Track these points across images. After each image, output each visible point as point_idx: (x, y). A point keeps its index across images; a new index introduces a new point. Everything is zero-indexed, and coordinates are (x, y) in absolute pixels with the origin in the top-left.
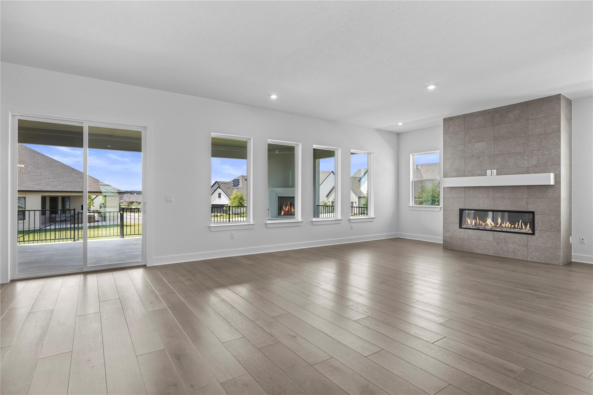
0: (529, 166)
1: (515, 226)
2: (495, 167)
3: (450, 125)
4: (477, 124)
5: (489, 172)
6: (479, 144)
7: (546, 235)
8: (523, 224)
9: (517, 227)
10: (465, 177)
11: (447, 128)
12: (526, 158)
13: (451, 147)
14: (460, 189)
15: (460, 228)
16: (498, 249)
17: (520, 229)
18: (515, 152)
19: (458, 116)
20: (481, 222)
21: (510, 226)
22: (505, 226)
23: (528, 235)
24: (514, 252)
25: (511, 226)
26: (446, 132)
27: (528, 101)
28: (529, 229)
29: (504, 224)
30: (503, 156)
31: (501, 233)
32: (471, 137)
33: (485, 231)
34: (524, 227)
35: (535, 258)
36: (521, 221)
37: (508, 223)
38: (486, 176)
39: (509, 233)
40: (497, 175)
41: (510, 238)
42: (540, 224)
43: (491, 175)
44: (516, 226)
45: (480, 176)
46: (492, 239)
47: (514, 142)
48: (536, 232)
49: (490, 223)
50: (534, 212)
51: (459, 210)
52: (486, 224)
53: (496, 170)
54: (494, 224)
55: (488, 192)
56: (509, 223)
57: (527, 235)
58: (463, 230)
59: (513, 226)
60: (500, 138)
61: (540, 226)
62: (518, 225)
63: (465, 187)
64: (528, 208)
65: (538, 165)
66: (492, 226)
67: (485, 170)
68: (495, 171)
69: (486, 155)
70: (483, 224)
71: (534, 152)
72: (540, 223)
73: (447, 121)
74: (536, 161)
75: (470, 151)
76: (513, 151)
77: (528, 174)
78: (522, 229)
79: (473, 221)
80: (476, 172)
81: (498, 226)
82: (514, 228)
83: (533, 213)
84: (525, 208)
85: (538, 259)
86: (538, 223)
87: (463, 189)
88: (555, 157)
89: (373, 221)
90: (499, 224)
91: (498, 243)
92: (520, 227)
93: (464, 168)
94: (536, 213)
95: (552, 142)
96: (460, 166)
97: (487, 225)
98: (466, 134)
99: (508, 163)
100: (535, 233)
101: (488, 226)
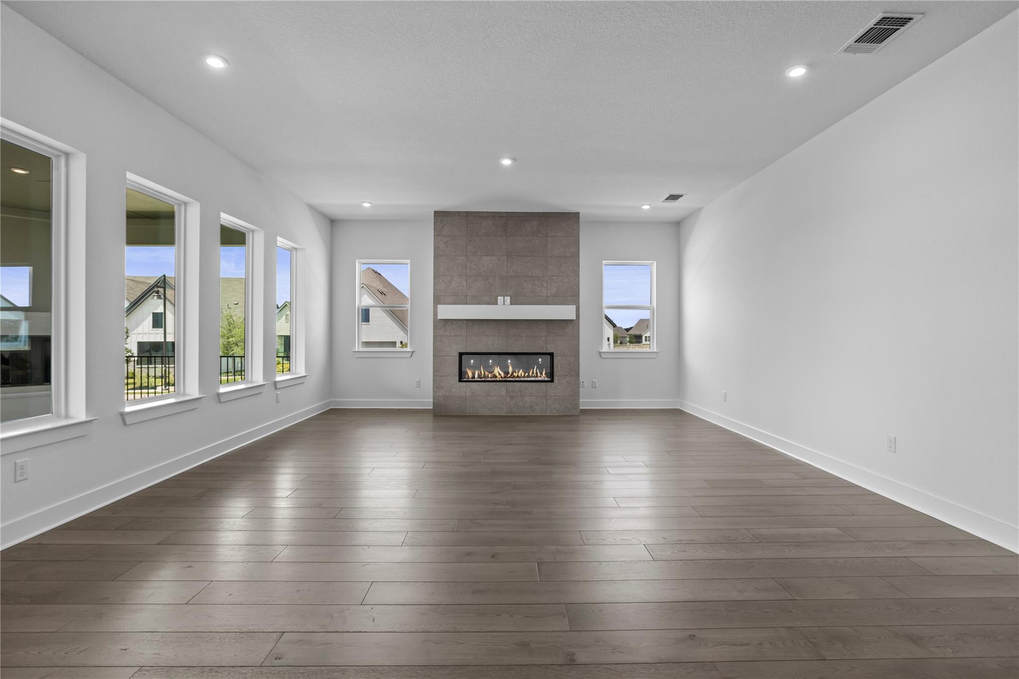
0: (548, 295)
1: (529, 374)
2: (508, 293)
3: (444, 223)
4: (485, 229)
5: (500, 299)
6: (489, 258)
7: (565, 381)
8: (538, 370)
9: (531, 376)
10: (467, 304)
11: (441, 228)
12: (545, 285)
13: (447, 257)
14: (460, 323)
15: (459, 382)
16: (512, 406)
17: (534, 377)
18: (533, 275)
19: (458, 212)
20: (486, 373)
21: (523, 375)
22: (518, 375)
23: (547, 383)
24: (531, 407)
25: (525, 374)
26: (438, 233)
27: (547, 213)
28: (545, 376)
29: (516, 373)
30: (518, 279)
31: (515, 383)
32: (476, 247)
33: (493, 383)
34: (539, 375)
35: (554, 411)
36: (536, 366)
37: (521, 371)
38: (497, 304)
39: (526, 383)
40: (511, 304)
41: (526, 389)
42: (560, 368)
43: (503, 303)
44: (531, 374)
45: (488, 304)
46: (504, 393)
47: (532, 262)
48: (556, 378)
49: (499, 373)
50: (553, 353)
51: (458, 355)
52: (494, 374)
53: (509, 297)
54: (504, 373)
55: (499, 328)
56: (523, 371)
57: (545, 383)
58: (464, 384)
59: (527, 374)
60: (515, 254)
61: (559, 371)
62: (533, 373)
63: (467, 320)
64: (546, 349)
65: (558, 295)
66: (502, 377)
67: (496, 296)
68: (508, 299)
69: (496, 275)
70: (490, 375)
71: (554, 278)
72: (559, 366)
73: (439, 215)
74: (555, 289)
75: (474, 267)
76: (530, 275)
77: (547, 305)
78: (537, 377)
79: (475, 372)
80: (483, 299)
81: (509, 375)
82: (528, 376)
83: (551, 355)
84: (543, 349)
85: (557, 411)
86: (557, 367)
87: (465, 322)
88: (575, 287)
89: (303, 383)
90: (510, 373)
91: (512, 397)
92: (535, 375)
93: (466, 291)
94: (555, 355)
95: (571, 268)
96: (460, 288)
97: (495, 376)
98: (470, 241)
99: (524, 288)
100: (554, 379)
101: (497, 377)
